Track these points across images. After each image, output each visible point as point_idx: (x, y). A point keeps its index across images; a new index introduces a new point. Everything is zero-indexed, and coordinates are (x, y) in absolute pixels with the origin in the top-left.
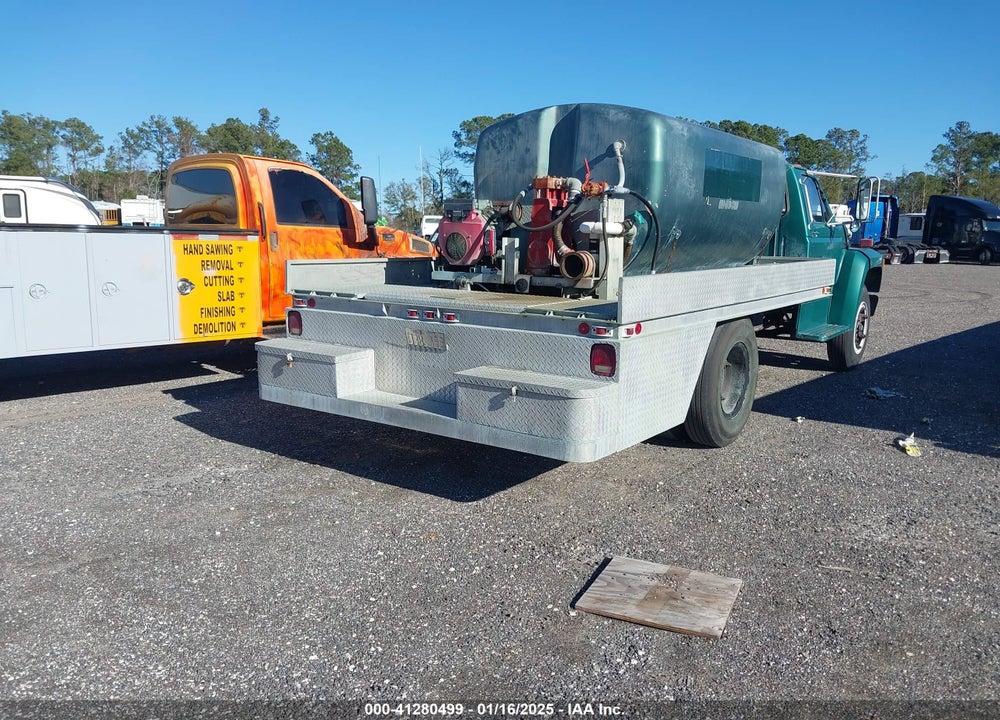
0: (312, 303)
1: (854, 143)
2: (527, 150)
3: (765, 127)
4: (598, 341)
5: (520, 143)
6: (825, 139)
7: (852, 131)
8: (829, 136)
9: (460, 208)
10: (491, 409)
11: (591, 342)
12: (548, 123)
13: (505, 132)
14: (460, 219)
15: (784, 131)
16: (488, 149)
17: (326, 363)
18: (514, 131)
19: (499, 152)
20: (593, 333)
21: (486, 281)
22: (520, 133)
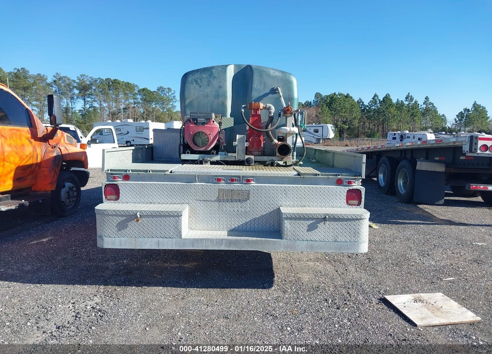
0: (126, 178)
1: (170, 94)
2: (220, 87)
3: (128, 83)
4: (351, 188)
5: (215, 83)
6: (156, 91)
7: (169, 88)
8: (158, 90)
9: (203, 117)
10: (308, 230)
11: (347, 188)
12: (231, 72)
13: (204, 76)
14: (203, 124)
15: (137, 86)
16: (192, 84)
17: (174, 216)
18: (210, 76)
19: (200, 86)
20: (345, 184)
21: (222, 160)
22: (214, 77)
